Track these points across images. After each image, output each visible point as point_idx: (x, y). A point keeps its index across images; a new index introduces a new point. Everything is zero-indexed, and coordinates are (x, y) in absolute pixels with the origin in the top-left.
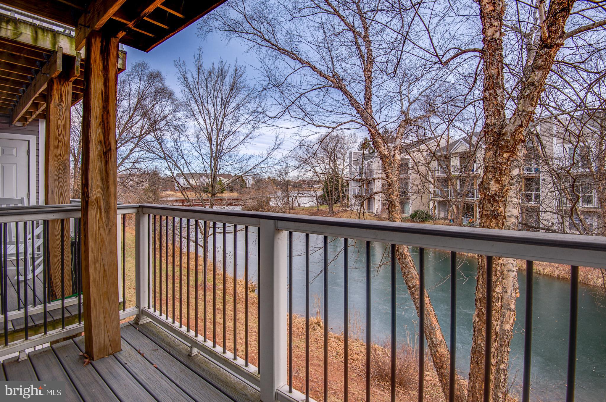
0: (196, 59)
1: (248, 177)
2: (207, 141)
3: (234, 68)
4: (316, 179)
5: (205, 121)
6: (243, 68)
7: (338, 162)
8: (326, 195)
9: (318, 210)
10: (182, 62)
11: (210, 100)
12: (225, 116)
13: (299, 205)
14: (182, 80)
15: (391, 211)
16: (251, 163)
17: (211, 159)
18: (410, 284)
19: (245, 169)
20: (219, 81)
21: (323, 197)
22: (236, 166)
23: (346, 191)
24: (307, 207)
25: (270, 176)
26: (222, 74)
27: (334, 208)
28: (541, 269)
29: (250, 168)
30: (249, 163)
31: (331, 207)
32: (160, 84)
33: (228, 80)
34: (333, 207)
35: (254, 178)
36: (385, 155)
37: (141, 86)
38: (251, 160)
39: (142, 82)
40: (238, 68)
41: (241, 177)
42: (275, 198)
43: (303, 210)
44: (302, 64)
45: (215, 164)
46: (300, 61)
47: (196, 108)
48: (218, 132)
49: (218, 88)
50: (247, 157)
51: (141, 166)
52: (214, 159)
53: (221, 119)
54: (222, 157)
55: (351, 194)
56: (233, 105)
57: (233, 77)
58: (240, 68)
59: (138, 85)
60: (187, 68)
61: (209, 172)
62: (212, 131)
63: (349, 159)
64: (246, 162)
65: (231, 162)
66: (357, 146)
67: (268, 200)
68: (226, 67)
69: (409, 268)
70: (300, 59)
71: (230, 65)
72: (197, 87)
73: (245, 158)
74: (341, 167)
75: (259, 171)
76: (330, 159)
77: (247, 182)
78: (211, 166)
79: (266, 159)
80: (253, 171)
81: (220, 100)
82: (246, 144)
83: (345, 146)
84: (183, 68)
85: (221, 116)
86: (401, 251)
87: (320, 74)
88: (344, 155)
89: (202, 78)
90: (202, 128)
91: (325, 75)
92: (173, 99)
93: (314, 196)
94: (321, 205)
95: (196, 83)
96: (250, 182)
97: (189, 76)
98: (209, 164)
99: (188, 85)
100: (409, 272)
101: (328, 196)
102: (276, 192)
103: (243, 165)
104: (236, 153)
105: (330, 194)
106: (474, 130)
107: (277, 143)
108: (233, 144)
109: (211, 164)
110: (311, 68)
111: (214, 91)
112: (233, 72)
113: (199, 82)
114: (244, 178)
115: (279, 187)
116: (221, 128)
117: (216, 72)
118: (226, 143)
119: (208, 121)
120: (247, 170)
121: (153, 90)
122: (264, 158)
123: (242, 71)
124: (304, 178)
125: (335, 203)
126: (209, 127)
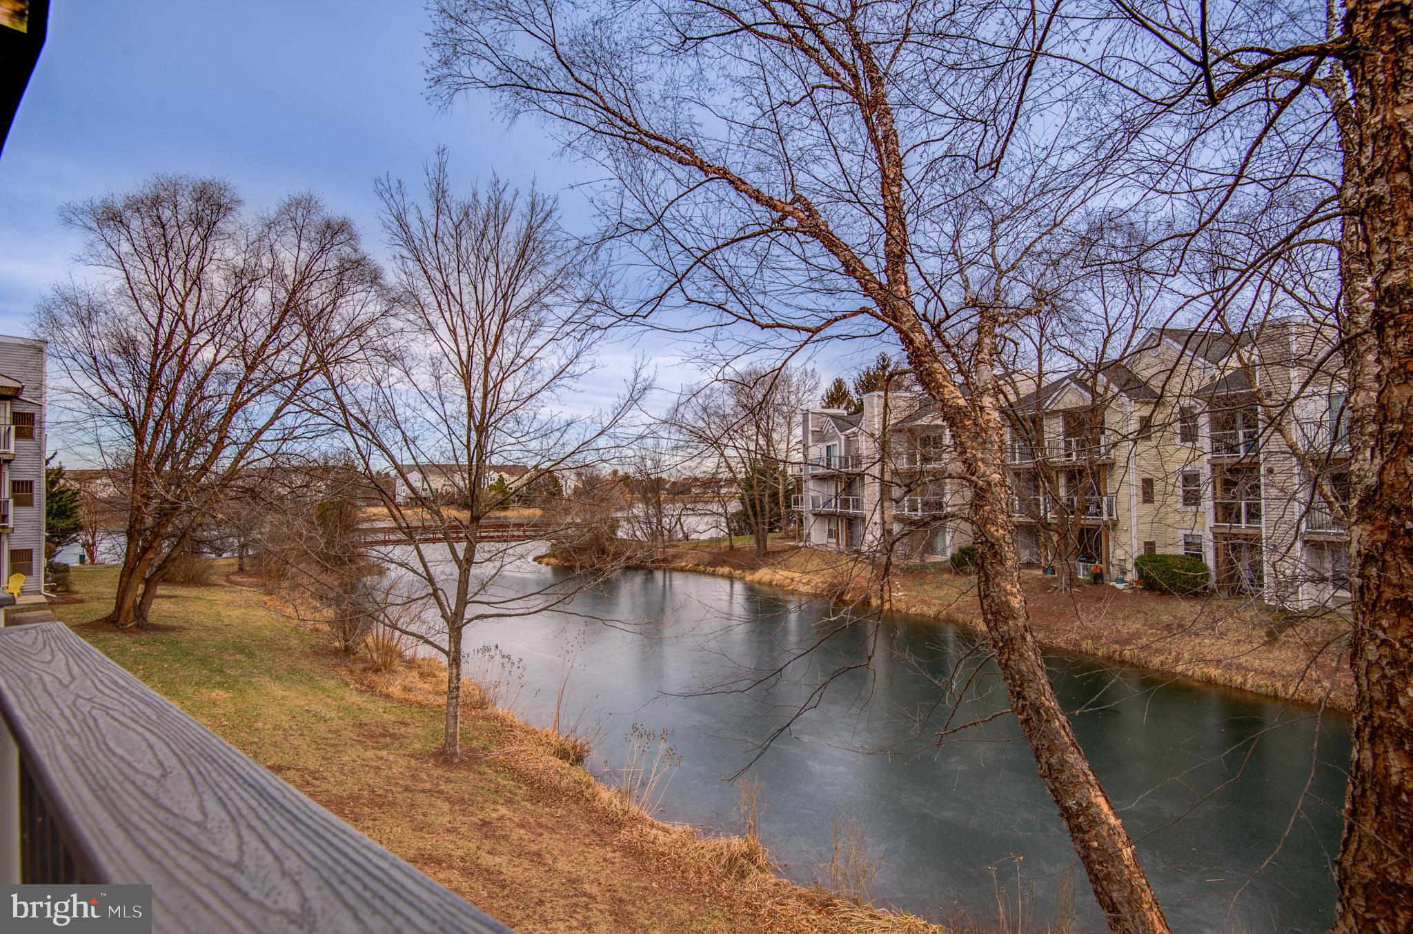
0: (432, 176)
1: (566, 473)
2: (458, 381)
3: (529, 199)
4: (725, 474)
5: (453, 332)
6: (550, 202)
7: (775, 436)
8: (750, 512)
9: (732, 547)
10: (394, 184)
11: (465, 279)
12: (504, 319)
13: (686, 537)
14: (395, 226)
15: (992, 573)
16: (573, 439)
17: (469, 430)
18: (1071, 803)
19: (558, 453)
20: (491, 232)
21: (742, 516)
22: (534, 445)
23: (796, 502)
24: (704, 541)
25: (619, 468)
26: (497, 216)
27: (769, 543)
28: (1279, 685)
29: (569, 449)
30: (566, 437)
31: (761, 541)
32: (348, 250)
33: (514, 229)
34: (765, 541)
35: (579, 475)
36: (959, 409)
37: (302, 255)
38: (570, 431)
39: (304, 245)
40: (539, 199)
41: (548, 471)
42: (628, 520)
43: (694, 548)
44: (706, 173)
45: (479, 441)
46: (702, 166)
47: (432, 299)
48: (488, 360)
49: (487, 252)
50: (563, 423)
51: (299, 447)
52: (477, 428)
53: (494, 328)
54: (499, 425)
55: (806, 508)
56: (524, 292)
57: (525, 224)
58: (544, 201)
59: (295, 251)
60: (408, 200)
61: (464, 461)
62: (470, 356)
63: (801, 428)
64: (558, 434)
65: (519, 434)
66: (819, 397)
67: (614, 527)
68: (507, 197)
69: (1064, 751)
70: (702, 162)
71: (517, 193)
72: (432, 244)
73: (555, 426)
74: (783, 446)
75: (591, 457)
76: (758, 427)
77: (563, 483)
78: (468, 447)
79: (609, 427)
80: (576, 457)
81: (493, 279)
82: (557, 390)
83: (793, 397)
84: (398, 197)
85: (496, 318)
86: (1033, 696)
87: (757, 197)
88: (789, 419)
89: (447, 225)
90: (447, 350)
91: (771, 198)
92: (380, 285)
93: (720, 515)
94: (737, 535)
95: (431, 239)
96: (570, 483)
97: (412, 220)
98: (465, 440)
99: (408, 240)
100: (1063, 762)
101: (755, 514)
102: (631, 506)
103: (551, 443)
104: (531, 413)
105: (758, 508)
106: (1102, 358)
107: (638, 386)
108: (526, 390)
109: (469, 441)
110: (731, 182)
111: (478, 257)
112: (526, 210)
113: (440, 234)
114: (556, 474)
115: (637, 495)
116: (494, 350)
117: (482, 211)
118: (508, 386)
119: (461, 332)
120: (562, 456)
121: (334, 263)
122: (605, 425)
123: (547, 208)
124: (698, 473)
125: (771, 530)
126: (464, 348)
